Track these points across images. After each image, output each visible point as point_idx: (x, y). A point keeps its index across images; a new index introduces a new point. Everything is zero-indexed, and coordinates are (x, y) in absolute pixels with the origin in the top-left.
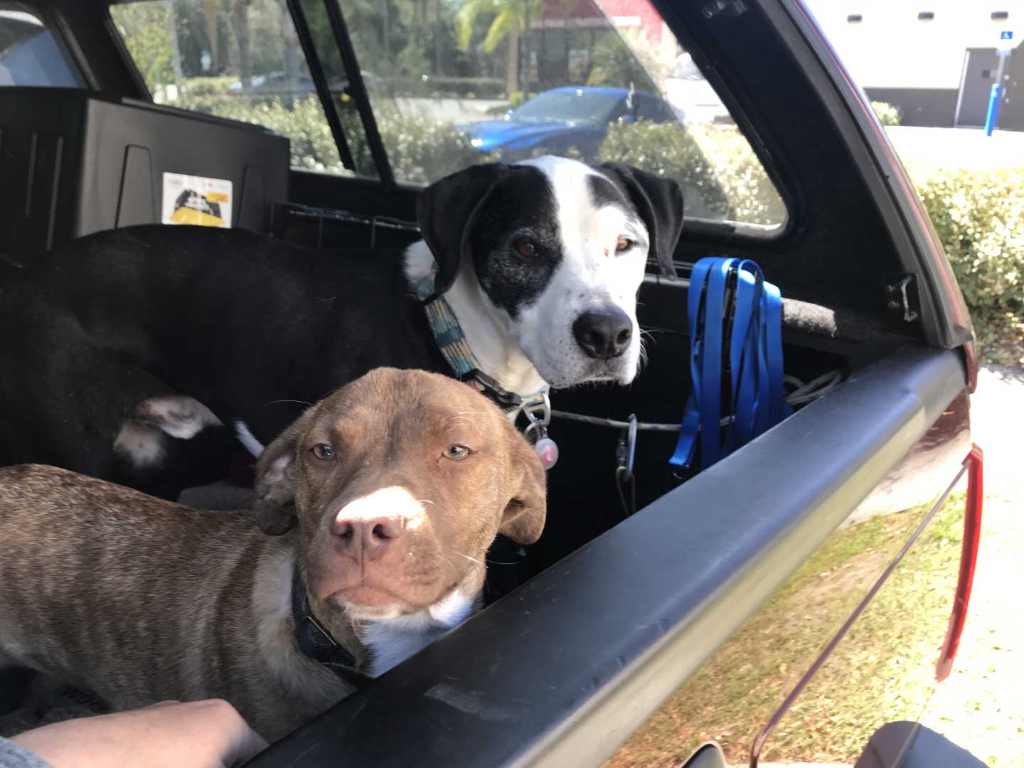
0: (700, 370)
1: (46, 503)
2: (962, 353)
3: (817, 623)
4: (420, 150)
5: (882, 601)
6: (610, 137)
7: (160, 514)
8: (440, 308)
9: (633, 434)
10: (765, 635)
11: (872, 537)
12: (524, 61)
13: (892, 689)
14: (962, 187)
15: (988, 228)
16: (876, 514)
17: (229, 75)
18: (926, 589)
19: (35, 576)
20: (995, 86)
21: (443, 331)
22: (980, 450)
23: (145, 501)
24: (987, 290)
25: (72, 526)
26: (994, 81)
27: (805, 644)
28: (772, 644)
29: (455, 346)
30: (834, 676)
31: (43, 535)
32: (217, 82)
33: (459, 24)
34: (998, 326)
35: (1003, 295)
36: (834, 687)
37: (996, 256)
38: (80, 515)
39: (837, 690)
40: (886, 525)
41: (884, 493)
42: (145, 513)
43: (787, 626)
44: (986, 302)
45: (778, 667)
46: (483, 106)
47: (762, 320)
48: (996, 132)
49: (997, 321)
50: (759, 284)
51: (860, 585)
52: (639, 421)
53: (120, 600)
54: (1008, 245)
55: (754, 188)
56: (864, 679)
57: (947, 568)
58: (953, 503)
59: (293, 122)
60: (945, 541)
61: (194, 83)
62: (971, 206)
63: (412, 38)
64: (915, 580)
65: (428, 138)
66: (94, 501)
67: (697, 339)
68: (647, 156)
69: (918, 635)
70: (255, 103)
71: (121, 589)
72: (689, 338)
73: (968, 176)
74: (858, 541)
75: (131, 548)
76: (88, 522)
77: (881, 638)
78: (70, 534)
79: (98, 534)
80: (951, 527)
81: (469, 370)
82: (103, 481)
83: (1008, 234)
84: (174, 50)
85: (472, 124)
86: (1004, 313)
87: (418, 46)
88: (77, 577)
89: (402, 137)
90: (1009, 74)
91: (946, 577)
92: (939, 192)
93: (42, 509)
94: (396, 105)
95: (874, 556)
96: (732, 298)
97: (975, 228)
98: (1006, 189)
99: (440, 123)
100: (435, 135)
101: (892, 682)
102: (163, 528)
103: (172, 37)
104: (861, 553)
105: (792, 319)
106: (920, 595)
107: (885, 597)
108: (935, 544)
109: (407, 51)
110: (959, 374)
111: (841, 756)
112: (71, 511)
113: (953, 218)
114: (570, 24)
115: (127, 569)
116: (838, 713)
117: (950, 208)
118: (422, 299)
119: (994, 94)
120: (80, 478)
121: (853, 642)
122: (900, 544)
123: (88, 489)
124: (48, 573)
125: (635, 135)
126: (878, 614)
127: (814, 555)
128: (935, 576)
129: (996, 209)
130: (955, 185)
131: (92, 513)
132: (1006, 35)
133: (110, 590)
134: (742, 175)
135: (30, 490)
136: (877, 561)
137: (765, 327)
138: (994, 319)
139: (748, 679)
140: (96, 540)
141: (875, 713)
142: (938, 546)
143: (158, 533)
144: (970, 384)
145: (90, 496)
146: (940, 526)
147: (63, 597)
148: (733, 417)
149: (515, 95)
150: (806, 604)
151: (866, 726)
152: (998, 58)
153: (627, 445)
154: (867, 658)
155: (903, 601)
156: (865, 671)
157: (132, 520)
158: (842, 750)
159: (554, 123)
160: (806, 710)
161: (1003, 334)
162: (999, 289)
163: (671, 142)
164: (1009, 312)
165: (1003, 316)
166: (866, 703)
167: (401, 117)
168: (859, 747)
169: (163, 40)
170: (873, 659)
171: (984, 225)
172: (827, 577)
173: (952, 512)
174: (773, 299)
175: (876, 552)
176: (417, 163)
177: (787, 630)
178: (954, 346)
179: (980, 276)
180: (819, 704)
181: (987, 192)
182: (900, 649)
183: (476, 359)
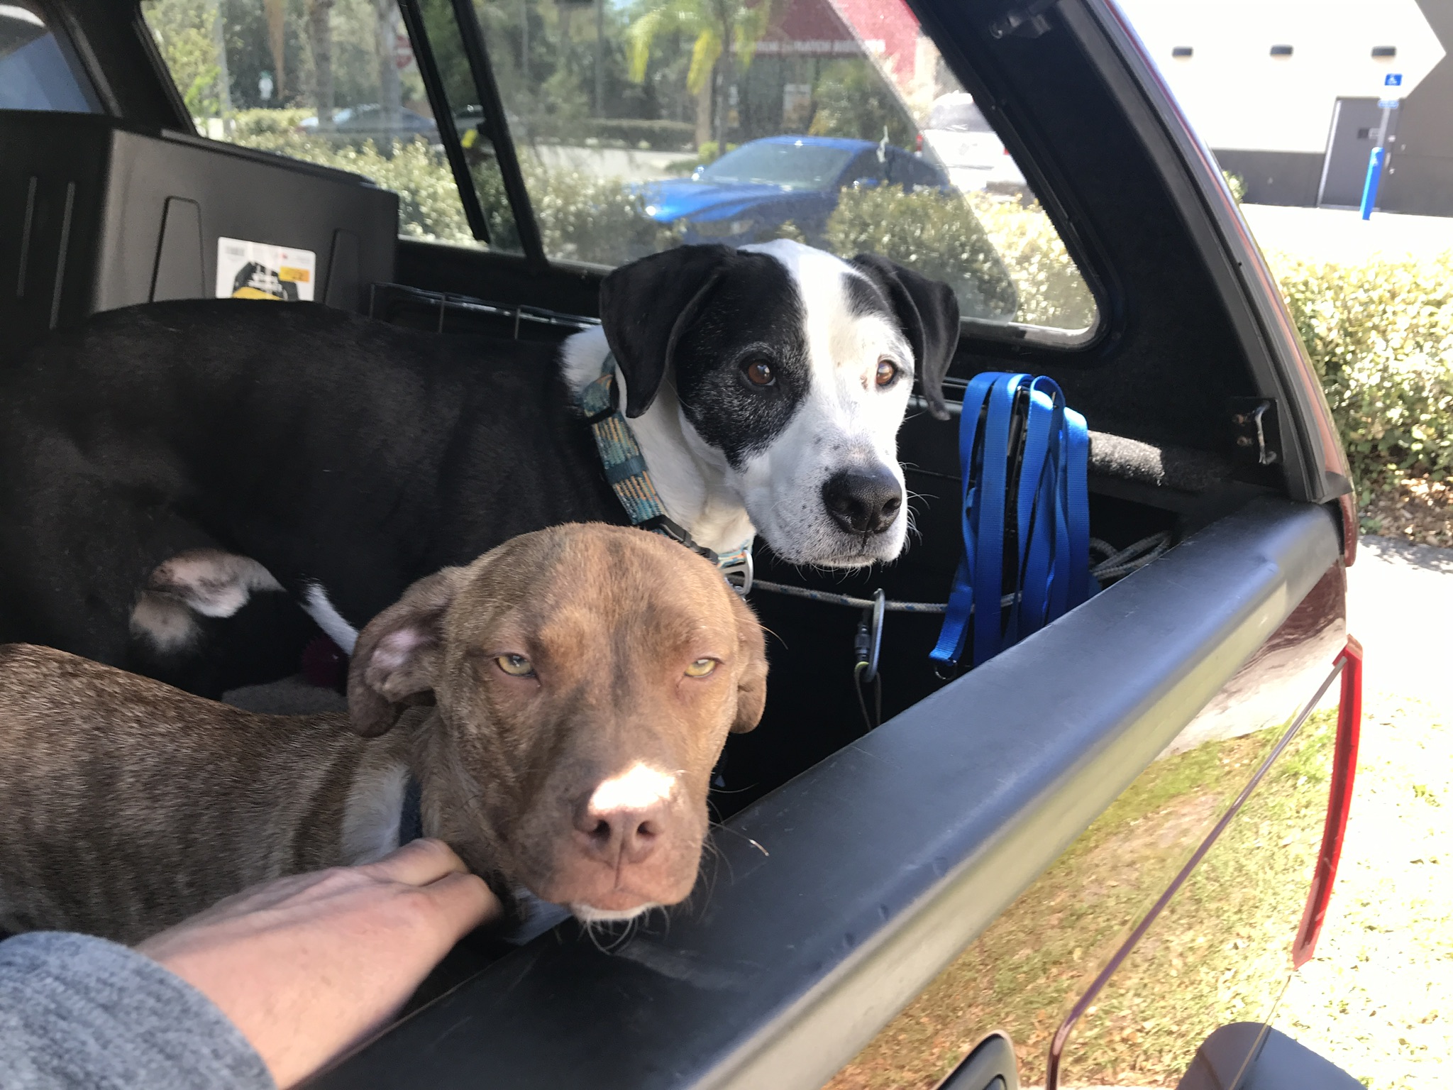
0: (975, 529)
1: (38, 701)
2: (1336, 509)
3: (1124, 890)
4: (572, 219)
5: (1214, 861)
6: (842, 207)
7: (202, 720)
8: (615, 428)
9: (879, 616)
10: (1049, 908)
11: (1201, 771)
12: (720, 99)
13: (1227, 984)
14: (1328, 288)
15: (1364, 347)
16: (1207, 739)
17: (299, 106)
18: (1277, 845)
19: (19, 804)
20: (1376, 150)
21: (619, 462)
22: (1359, 647)
23: (180, 701)
24: (1361, 431)
25: (75, 734)
26: (1374, 144)
27: (1108, 920)
28: (1061, 920)
29: (635, 482)
30: (1146, 965)
31: (30, 746)
32: (282, 117)
33: (630, 43)
34: (1375, 482)
35: (1384, 438)
36: (1146, 981)
37: (1374, 384)
38: (85, 719)
39: (1150, 985)
40: (1220, 755)
41: (1217, 711)
42: (180, 718)
43: (1083, 895)
44: (1359, 448)
45: (1071, 953)
46: (661, 160)
47: (1061, 462)
48: (1376, 215)
49: (1374, 475)
50: (1058, 410)
51: (1183, 839)
52: (887, 598)
53: (147, 844)
54: (1391, 371)
55: (1042, 283)
56: (1189, 969)
57: (1305, 816)
58: (1314, 726)
59: (391, 175)
60: (1302, 779)
61: (247, 118)
62: (1340, 315)
63: (562, 61)
64: (1260, 833)
65: (585, 203)
66: (106, 699)
67: (971, 486)
68: (893, 236)
69: (1265, 908)
70: (336, 147)
71: (148, 828)
72: (960, 482)
73: (1336, 275)
74: (1182, 777)
75: (159, 768)
76: (98, 729)
77: (1212, 913)
78: (71, 745)
79: (112, 748)
80: (1312, 759)
81: (652, 516)
82: (120, 671)
83: (1390, 353)
84: (221, 69)
85: (646, 184)
86: (1385, 465)
87: (570, 72)
88: (82, 809)
89: (547, 200)
90: (1395, 134)
91: (1303, 830)
92: (1298, 296)
93: (29, 708)
94: (538, 156)
95: (1203, 799)
96: (1020, 429)
97: (1347, 346)
98: (1389, 291)
99: (601, 182)
100: (595, 198)
101: (1228, 975)
102: (207, 740)
103: (218, 50)
104: (1184, 794)
105: (1103, 460)
106: (1269, 853)
107: (1217, 856)
108: (1290, 782)
109: (555, 80)
110: (1332, 539)
111: (1157, 1077)
112: (71, 712)
113: (1316, 331)
114: (787, 48)
115: (155, 799)
116: (1153, 1017)
117: (1311, 317)
118: (589, 414)
119: (1373, 161)
120: (86, 666)
121: (1175, 917)
122: (1241, 782)
123: (97, 682)
124: (40, 802)
125: (877, 206)
126: (1207, 879)
127: (1121, 797)
128: (1290, 827)
129: (1376, 320)
130: (1319, 286)
131: (102, 717)
132: (1392, 79)
133: (130, 830)
134: (1026, 265)
135: (14, 681)
136: (1207, 806)
137: (1065, 470)
138: (1372, 472)
139: (1025, 969)
140: (107, 754)
141: (1204, 1018)
142: (1295, 787)
143: (200, 747)
144: (1347, 553)
145: (100, 692)
146: (1297, 758)
147: (60, 837)
148: (1020, 595)
149: (707, 147)
150: (1110, 865)
151: (1192, 1035)
152: (1381, 111)
153: (871, 631)
154: (1193, 940)
155: (1243, 861)
156: (1191, 959)
157: (162, 728)
158: (1158, 1068)
159: (764, 187)
160: (1107, 1012)
161: (1383, 493)
162: (1378, 431)
163: (927, 215)
164: (1391, 463)
165: (1384, 468)
166: (1192, 1003)
167: (545, 172)
168: (1183, 1063)
169: (204, 53)
170: (1202, 941)
171: (1358, 342)
172: (1138, 827)
173: (1312, 738)
174: (1076, 433)
175: (1205, 794)
176: (567, 237)
177: (1081, 901)
178: (1325, 500)
179: (1352, 412)
180: (1126, 1003)
181: (1363, 297)
182: (1239, 928)
183: (662, 501)
